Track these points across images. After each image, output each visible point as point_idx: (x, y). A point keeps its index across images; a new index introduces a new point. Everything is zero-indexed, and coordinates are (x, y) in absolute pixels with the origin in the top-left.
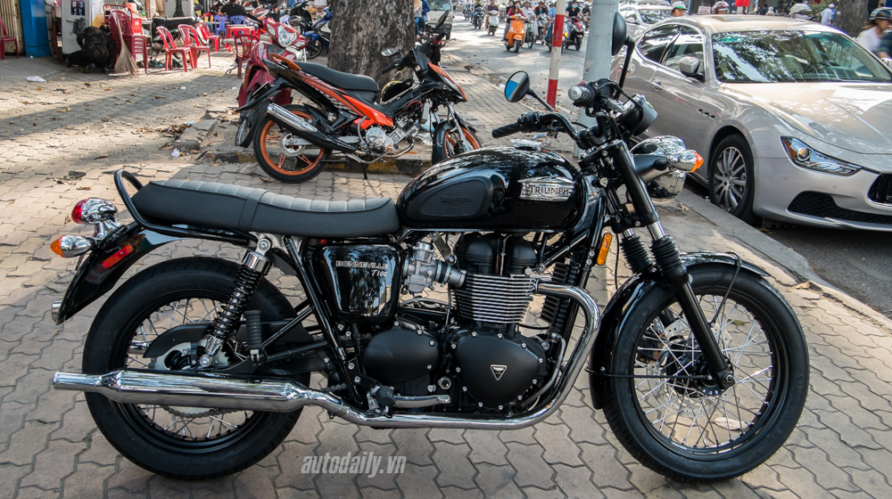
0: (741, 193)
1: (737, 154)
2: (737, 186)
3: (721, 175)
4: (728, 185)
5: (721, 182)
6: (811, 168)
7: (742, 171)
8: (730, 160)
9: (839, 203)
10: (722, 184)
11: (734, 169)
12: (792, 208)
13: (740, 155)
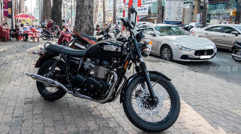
0: (169, 57)
1: (167, 49)
2: (168, 56)
3: (164, 54)
4: (166, 56)
5: (164, 55)
6: (183, 50)
7: (169, 52)
8: (166, 51)
9: (189, 57)
10: (164, 56)
11: (167, 52)
12: (181, 58)
13: (168, 49)
